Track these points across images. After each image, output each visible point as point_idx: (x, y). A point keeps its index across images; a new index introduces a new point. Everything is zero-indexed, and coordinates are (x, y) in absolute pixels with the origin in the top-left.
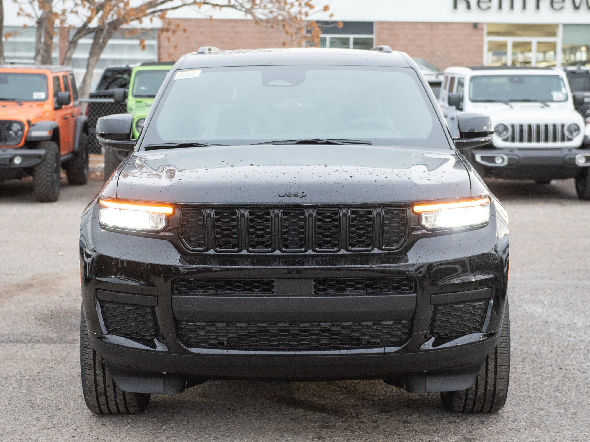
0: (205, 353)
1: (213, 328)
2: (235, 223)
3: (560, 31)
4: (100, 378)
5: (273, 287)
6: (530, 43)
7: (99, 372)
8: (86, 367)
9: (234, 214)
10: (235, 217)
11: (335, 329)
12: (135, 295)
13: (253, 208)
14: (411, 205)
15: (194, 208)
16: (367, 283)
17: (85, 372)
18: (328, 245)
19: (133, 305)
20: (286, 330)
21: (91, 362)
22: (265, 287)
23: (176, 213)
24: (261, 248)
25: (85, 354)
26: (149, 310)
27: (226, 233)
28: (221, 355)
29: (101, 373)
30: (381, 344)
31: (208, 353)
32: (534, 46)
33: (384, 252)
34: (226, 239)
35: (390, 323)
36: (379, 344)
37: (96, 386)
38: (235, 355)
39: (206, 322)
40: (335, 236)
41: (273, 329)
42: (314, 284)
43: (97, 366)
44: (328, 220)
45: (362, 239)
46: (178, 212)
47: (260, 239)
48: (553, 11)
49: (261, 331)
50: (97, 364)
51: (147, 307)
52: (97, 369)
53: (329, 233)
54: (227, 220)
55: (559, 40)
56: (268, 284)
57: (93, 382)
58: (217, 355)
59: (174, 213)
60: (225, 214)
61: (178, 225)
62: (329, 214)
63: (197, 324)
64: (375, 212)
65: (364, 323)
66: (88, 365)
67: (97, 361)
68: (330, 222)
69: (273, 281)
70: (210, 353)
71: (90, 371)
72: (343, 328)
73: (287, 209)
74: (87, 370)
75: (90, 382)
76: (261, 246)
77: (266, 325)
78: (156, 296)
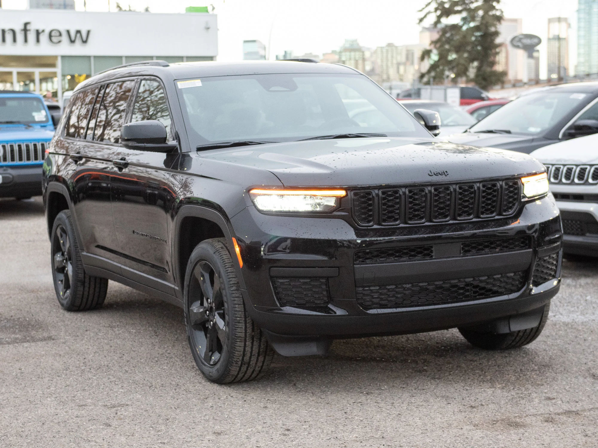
0: (379, 313)
1: (385, 291)
2: (398, 200)
3: (59, 62)
4: (248, 349)
5: (432, 252)
6: (10, 73)
7: (249, 343)
8: (237, 340)
9: (396, 192)
10: (398, 195)
11: (475, 283)
12: (317, 268)
13: (411, 187)
14: (520, 178)
15: (364, 189)
16: (498, 243)
17: (236, 345)
18: (465, 214)
19: (310, 278)
20: (441, 287)
21: (243, 335)
22: (426, 252)
23: (349, 194)
24: (416, 220)
25: (237, 329)
26: (324, 281)
27: (390, 209)
28: (392, 313)
29: (250, 344)
30: (505, 293)
31: (381, 312)
32: (15, 77)
33: (504, 217)
34: (390, 215)
35: (512, 274)
36: (503, 293)
37: (244, 355)
38: (403, 312)
39: (379, 286)
40: (471, 206)
41: (431, 287)
42: (462, 246)
43: (247, 338)
44: (466, 193)
45: (489, 207)
46: (351, 194)
47: (416, 213)
48: (51, 44)
49: (422, 289)
50: (248, 336)
51: (323, 277)
52: (247, 341)
53: (467, 204)
54: (391, 198)
55: (58, 70)
56: (427, 249)
57: (242, 353)
58: (388, 313)
59: (347, 195)
60: (390, 193)
61: (351, 205)
62: (467, 188)
63: (372, 288)
64: (498, 185)
65: (495, 277)
66: (240, 338)
67: (248, 334)
68: (468, 195)
69: (432, 247)
70: (383, 312)
71: (241, 343)
72: (481, 281)
73: (437, 186)
74: (238, 343)
75: (239, 353)
76: (416, 218)
77: (426, 284)
78: (338, 267)
